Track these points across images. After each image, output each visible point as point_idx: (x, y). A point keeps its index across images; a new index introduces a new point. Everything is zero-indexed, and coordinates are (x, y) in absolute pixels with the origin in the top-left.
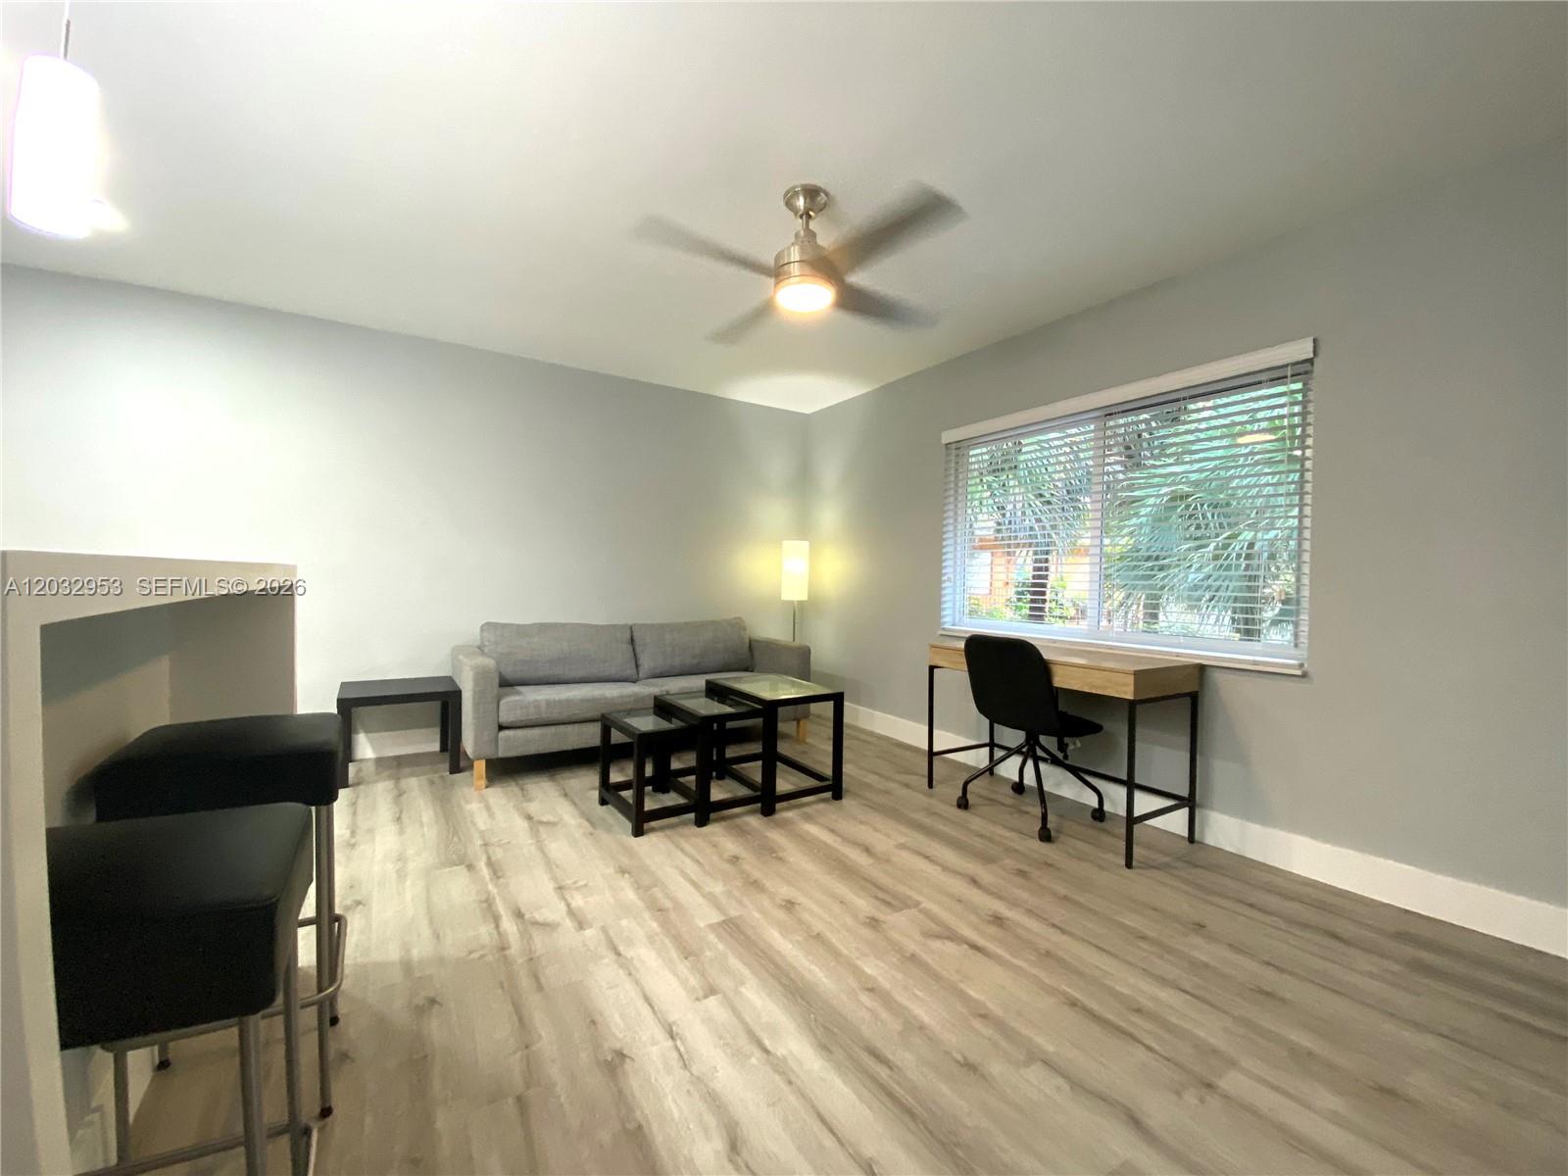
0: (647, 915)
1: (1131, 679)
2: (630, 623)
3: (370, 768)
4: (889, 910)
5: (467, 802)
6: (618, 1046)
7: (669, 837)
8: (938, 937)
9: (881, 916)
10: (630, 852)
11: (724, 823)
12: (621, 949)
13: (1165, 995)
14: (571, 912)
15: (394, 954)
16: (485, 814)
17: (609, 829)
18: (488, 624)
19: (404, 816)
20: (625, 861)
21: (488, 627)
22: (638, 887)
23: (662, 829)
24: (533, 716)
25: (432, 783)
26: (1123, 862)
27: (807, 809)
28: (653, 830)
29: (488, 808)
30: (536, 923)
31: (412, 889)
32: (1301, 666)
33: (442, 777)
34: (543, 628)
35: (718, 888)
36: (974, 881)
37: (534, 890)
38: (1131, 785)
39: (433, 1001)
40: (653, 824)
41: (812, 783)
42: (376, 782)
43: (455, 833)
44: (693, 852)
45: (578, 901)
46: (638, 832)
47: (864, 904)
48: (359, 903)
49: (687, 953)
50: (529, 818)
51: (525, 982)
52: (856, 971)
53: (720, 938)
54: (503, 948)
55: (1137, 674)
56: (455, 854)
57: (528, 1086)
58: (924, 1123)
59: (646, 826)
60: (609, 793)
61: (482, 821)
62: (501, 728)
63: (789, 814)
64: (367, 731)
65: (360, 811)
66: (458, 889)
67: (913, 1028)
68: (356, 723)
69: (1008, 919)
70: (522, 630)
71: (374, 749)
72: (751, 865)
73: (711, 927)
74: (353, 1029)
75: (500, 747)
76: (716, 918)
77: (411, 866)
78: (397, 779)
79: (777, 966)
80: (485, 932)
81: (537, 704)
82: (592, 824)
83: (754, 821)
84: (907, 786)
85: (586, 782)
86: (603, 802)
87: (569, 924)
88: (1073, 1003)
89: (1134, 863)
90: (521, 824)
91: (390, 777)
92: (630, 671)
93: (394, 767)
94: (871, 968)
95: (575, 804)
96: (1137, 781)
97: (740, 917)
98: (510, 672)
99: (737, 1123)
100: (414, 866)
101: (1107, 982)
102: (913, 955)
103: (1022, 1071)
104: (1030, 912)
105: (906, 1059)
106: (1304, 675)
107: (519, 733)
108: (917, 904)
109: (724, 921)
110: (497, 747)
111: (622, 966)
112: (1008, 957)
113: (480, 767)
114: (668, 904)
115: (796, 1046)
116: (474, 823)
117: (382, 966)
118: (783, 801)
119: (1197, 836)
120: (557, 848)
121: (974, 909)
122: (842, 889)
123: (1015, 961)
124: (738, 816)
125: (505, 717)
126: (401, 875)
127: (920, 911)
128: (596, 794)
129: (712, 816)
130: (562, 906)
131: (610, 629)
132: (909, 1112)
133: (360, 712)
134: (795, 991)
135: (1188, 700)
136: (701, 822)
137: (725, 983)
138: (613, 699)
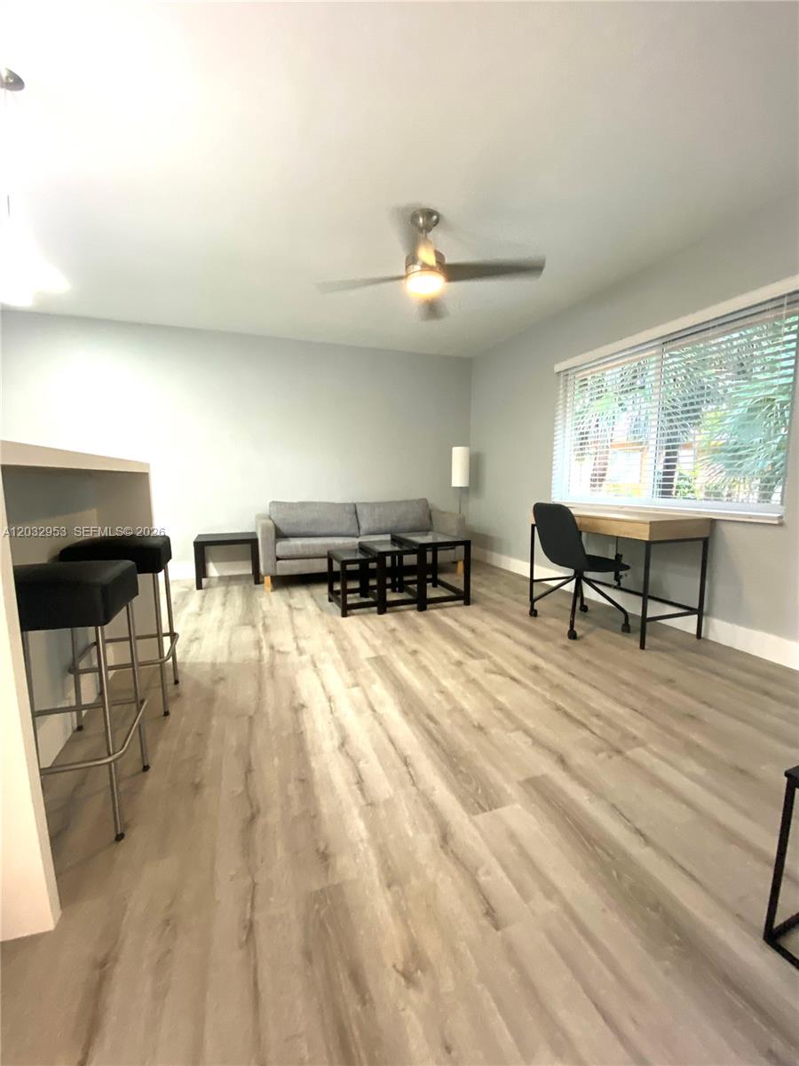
0: (336, 651)
1: (648, 527)
2: (355, 501)
3: (216, 580)
4: (470, 659)
5: (260, 597)
6: (302, 702)
7: (360, 619)
8: (494, 673)
9: (464, 661)
10: (337, 624)
11: (395, 614)
12: (318, 665)
13: (621, 710)
14: (298, 648)
15: (209, 659)
16: (268, 603)
17: (330, 613)
18: (273, 502)
19: (227, 603)
20: (333, 627)
21: (274, 503)
22: (337, 640)
23: (358, 614)
24: (294, 553)
25: (244, 588)
26: (638, 645)
27: (447, 610)
28: (353, 614)
29: (270, 601)
30: (279, 652)
31: (224, 635)
32: (781, 517)
33: (250, 586)
34: (303, 505)
35: (378, 643)
36: (532, 649)
37: (283, 639)
38: (646, 596)
39: (222, 679)
40: (354, 611)
41: (451, 594)
42: (217, 586)
43: (251, 611)
44: (372, 627)
45: (303, 643)
46: (344, 615)
47: (457, 655)
48: (197, 639)
49: (350, 668)
50: (290, 606)
51: (266, 674)
52: (438, 683)
53: (370, 664)
54: (260, 660)
55: (651, 523)
56: (248, 620)
57: (255, 713)
58: (442, 747)
59: (348, 612)
60: (333, 595)
61: (266, 607)
62: (278, 559)
63: (435, 612)
64: (214, 562)
65: (206, 599)
66: (247, 635)
67: (457, 710)
68: (208, 556)
69: (542, 668)
70: (291, 506)
71: (218, 572)
72: (402, 634)
73: (368, 659)
74: (185, 687)
75: (278, 569)
76: (372, 655)
77: (225, 625)
78: (228, 586)
79: (395, 677)
80: (253, 654)
81: (296, 547)
82: (321, 609)
83: (412, 614)
84: (516, 600)
85: (323, 591)
86: (330, 600)
87: (295, 653)
88: (558, 709)
89: (646, 647)
90: (286, 609)
91: (224, 585)
92: (354, 531)
93: (227, 580)
94: (448, 683)
95: (315, 600)
96: (650, 594)
97: (385, 656)
98: (284, 529)
99: (348, 736)
100: (228, 624)
101: (588, 702)
102: (474, 680)
103: (508, 734)
104: (560, 667)
105: (446, 722)
106: (781, 525)
107: (288, 562)
108: (489, 657)
109: (376, 658)
110: (276, 569)
111: (315, 671)
112: (532, 685)
113: (268, 580)
114: (349, 648)
115: (391, 710)
116: (261, 607)
117: (203, 663)
118: (432, 603)
119: (703, 635)
120: (300, 620)
121: (523, 662)
122: (449, 648)
123: (535, 688)
124: (403, 610)
125: (279, 553)
126: (220, 628)
127: (490, 661)
128: (327, 597)
129: (388, 609)
130: (295, 645)
131: (343, 505)
132: (437, 742)
133: (208, 549)
134: (400, 688)
135: (701, 543)
136: (382, 611)
137: (364, 682)
138: (339, 544)
